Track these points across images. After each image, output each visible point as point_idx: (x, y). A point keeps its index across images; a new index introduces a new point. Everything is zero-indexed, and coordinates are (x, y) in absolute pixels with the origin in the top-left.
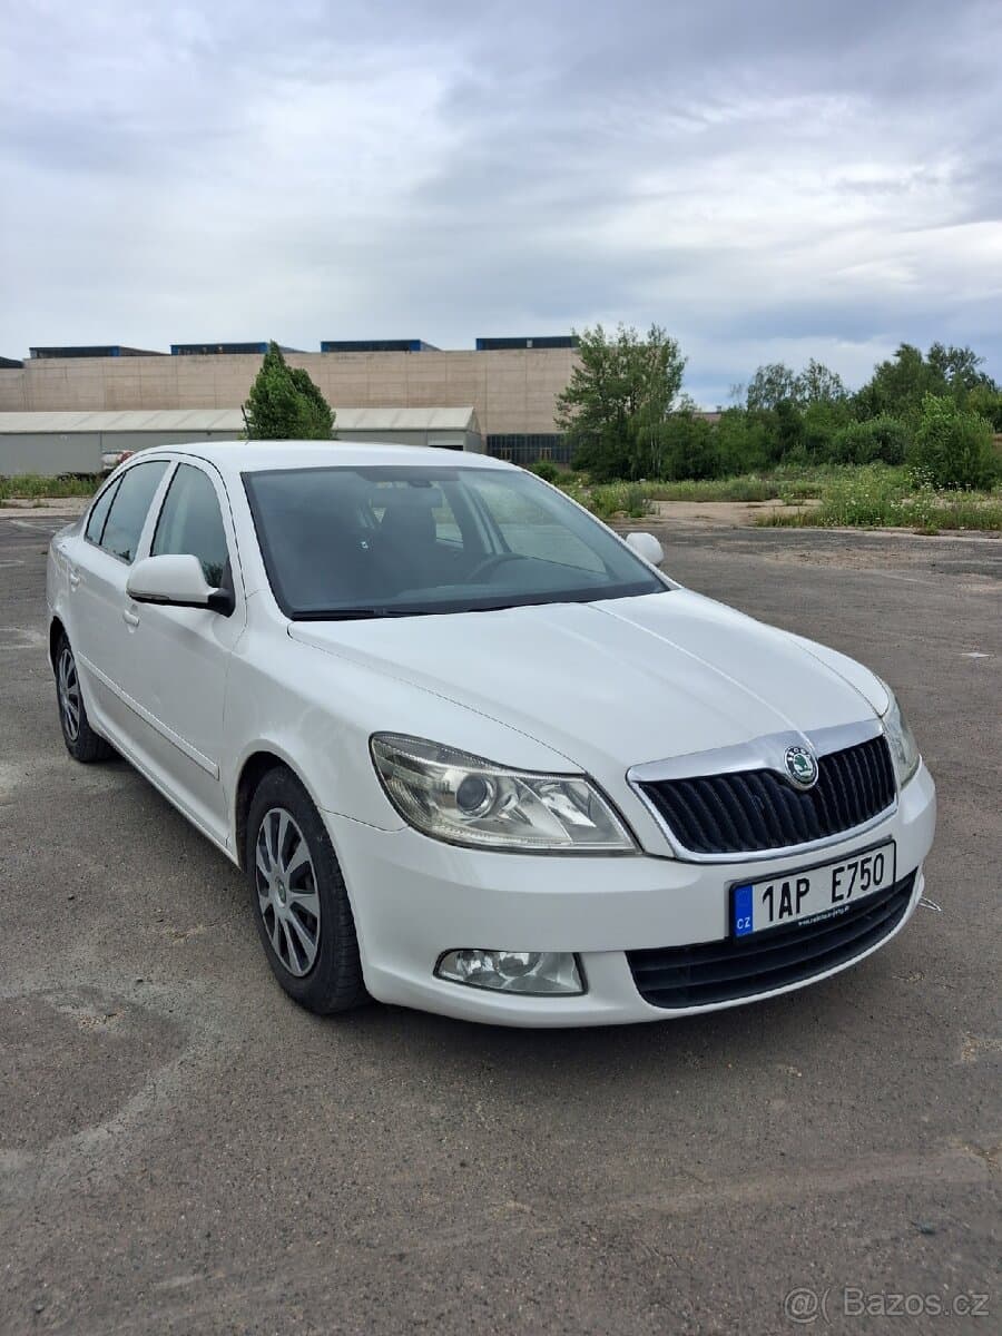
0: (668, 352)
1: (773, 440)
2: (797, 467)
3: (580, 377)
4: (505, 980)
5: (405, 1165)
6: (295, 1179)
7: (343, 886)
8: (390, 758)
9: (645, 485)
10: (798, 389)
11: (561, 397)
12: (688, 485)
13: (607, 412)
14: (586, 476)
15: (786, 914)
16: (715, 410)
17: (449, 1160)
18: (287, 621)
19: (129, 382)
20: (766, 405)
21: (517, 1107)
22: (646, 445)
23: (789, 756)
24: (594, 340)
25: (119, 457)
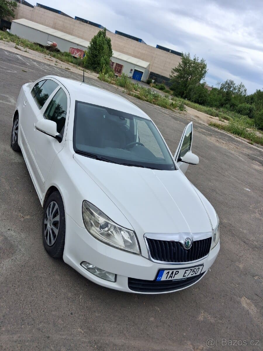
0: (204, 67)
1: (223, 101)
2: (226, 110)
3: (180, 65)
4: (97, 272)
5: (57, 309)
6: (30, 305)
7: (65, 232)
8: (87, 208)
9: (186, 101)
10: (235, 89)
11: (173, 69)
12: (197, 105)
13: (184, 77)
14: (172, 92)
15: (170, 278)
16: (211, 86)
17: (68, 311)
18: (74, 152)
19: (61, 23)
20: (224, 90)
21: (90, 300)
22: (190, 90)
23: (186, 240)
24: (187, 57)
25: (52, 43)
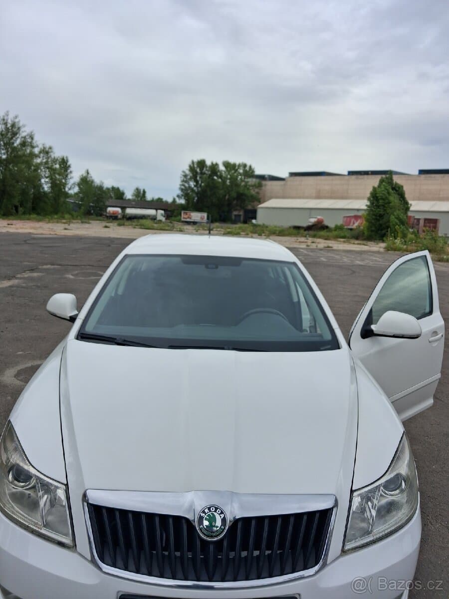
19: (327, 187)
23: (204, 512)
25: (316, 220)
